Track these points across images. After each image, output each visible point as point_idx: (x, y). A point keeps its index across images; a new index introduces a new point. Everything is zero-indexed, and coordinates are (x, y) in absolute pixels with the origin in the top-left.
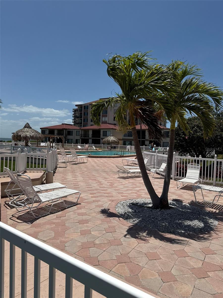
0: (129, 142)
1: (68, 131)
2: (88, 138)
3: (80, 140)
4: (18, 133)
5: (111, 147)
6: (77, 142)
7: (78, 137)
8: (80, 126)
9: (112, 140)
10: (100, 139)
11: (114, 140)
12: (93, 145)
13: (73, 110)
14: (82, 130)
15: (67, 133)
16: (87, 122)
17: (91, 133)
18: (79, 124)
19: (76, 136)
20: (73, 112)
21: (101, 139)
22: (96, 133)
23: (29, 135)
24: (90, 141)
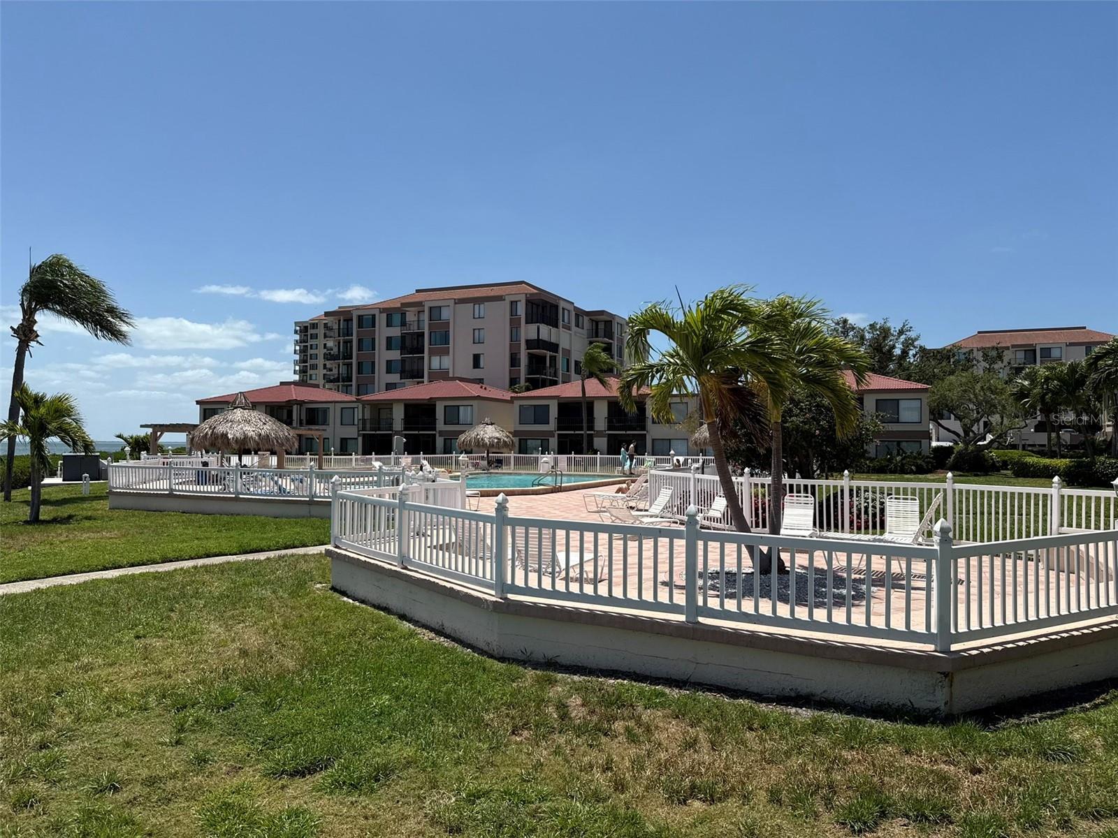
0: (540, 441)
1: (307, 409)
2: (391, 432)
3: (357, 439)
4: (215, 427)
5: (488, 463)
6: (344, 449)
7: (351, 432)
8: (345, 388)
9: (490, 438)
10: (435, 435)
11: (497, 438)
12: (422, 455)
13: (298, 328)
14: (364, 403)
15: (303, 417)
16: (373, 372)
17: (398, 414)
18: (339, 382)
19: (342, 425)
20: (296, 332)
21: (437, 435)
22: (420, 414)
23: (254, 431)
24: (398, 441)
